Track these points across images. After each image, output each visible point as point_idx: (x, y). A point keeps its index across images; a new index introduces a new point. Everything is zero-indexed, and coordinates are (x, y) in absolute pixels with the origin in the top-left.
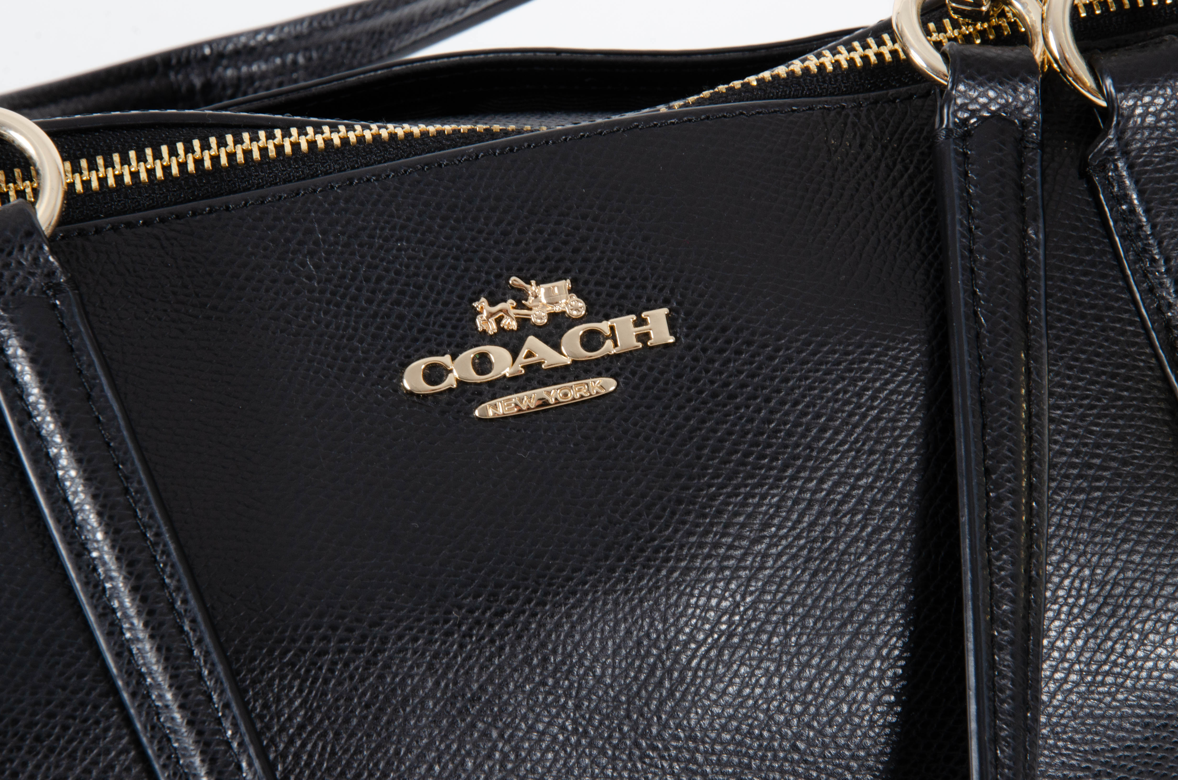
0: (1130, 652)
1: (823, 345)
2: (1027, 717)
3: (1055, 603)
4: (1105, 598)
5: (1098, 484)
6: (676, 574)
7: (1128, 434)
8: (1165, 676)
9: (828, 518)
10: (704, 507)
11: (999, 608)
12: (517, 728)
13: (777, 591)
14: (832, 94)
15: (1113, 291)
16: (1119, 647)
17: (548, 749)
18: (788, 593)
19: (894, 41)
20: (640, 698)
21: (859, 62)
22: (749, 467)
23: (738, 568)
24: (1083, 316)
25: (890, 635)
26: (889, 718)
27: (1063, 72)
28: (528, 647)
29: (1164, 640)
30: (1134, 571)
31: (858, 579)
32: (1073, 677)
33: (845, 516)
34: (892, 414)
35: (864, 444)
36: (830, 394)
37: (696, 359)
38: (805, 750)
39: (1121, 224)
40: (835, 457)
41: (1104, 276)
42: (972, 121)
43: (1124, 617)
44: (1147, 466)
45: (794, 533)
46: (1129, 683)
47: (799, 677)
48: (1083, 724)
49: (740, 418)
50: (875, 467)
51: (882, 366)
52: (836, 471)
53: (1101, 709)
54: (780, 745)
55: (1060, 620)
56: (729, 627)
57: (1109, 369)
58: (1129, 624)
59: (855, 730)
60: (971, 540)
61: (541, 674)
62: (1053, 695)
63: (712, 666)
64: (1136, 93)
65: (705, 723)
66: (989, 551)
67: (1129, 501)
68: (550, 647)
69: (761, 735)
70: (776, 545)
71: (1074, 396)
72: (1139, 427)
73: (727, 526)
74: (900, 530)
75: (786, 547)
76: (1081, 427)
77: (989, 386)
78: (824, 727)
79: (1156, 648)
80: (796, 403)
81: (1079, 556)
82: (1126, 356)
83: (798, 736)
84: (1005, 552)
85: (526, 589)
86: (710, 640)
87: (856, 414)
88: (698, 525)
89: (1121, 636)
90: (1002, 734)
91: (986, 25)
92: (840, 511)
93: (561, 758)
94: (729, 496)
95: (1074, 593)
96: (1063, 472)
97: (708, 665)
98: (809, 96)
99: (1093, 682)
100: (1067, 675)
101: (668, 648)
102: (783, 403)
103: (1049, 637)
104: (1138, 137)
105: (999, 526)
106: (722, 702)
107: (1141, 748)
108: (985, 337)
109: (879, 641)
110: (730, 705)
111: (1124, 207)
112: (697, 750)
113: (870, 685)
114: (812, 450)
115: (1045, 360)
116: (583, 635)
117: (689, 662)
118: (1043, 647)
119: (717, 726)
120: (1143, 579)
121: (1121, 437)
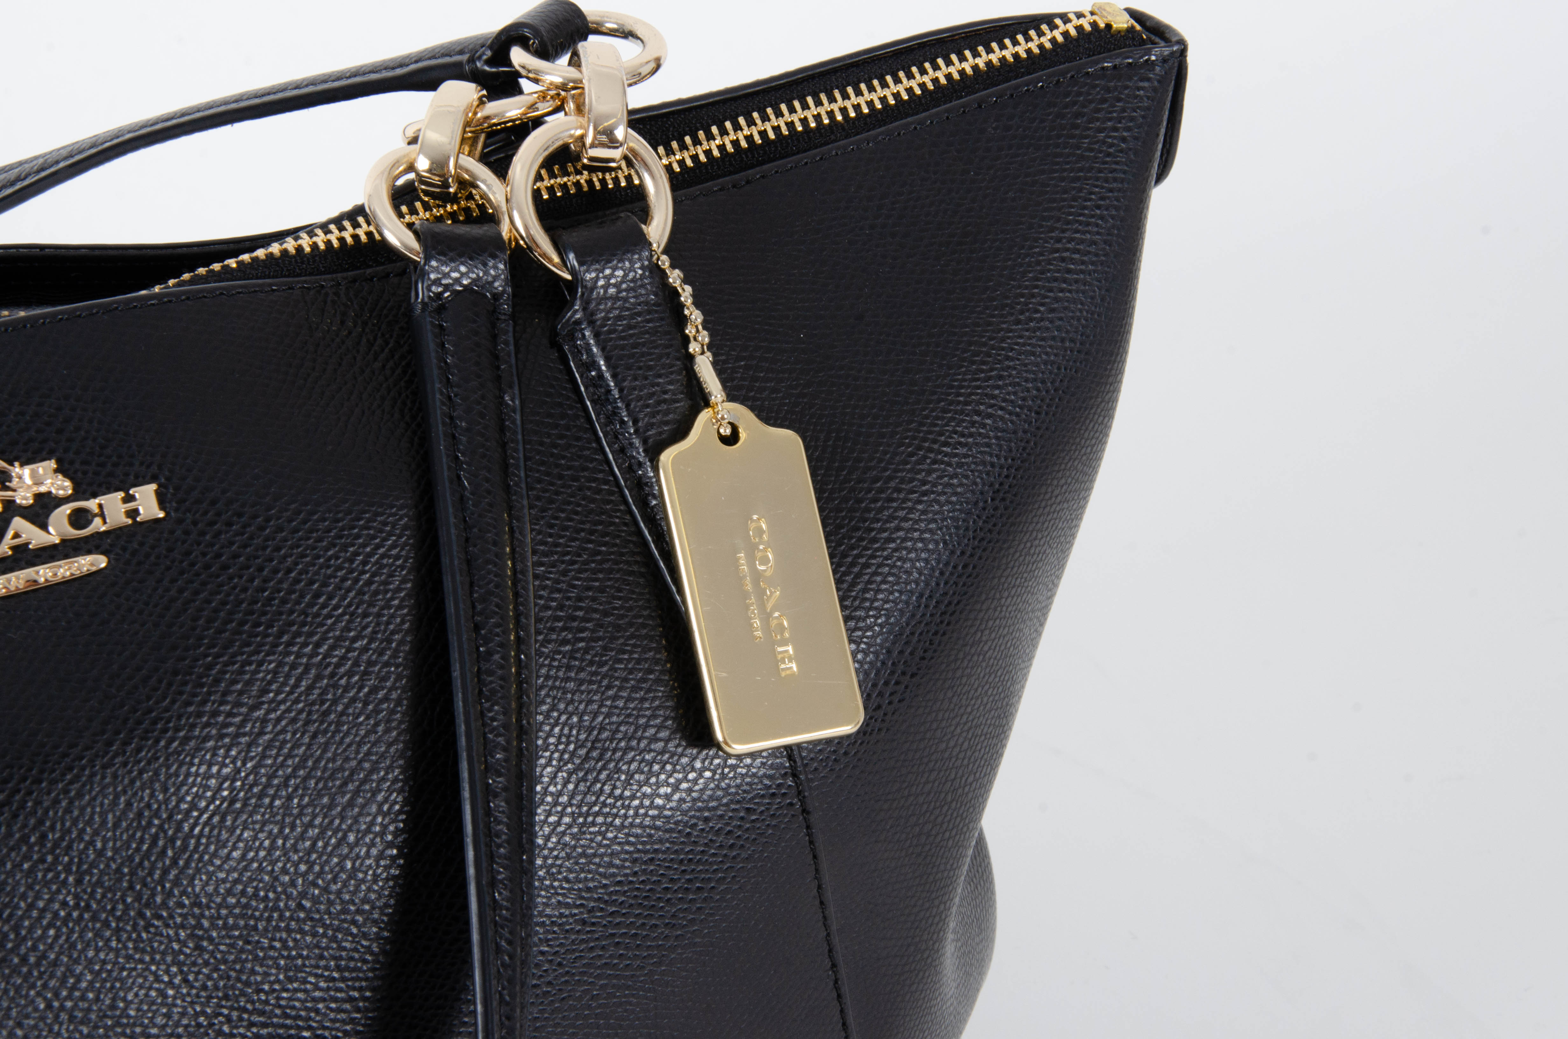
0: (618, 792)
1: (314, 513)
2: (522, 860)
3: (546, 750)
4: (593, 742)
5: (582, 635)
6: (175, 744)
7: (608, 586)
8: (651, 813)
9: (325, 681)
10: (200, 677)
11: (493, 757)
12: (17, 907)
13: (278, 755)
14: (311, 274)
15: (587, 453)
16: (607, 788)
17: (50, 925)
18: (289, 756)
19: (369, 224)
20: (143, 869)
21: (336, 244)
22: (244, 636)
23: (237, 735)
24: (561, 477)
25: (390, 791)
26: (392, 871)
27: (529, 248)
28: (25, 826)
29: (648, 779)
30: (618, 716)
31: (357, 739)
32: (566, 820)
33: (341, 678)
34: (383, 577)
35: (357, 608)
36: (322, 560)
37: (187, 533)
38: (311, 908)
39: (591, 389)
40: (329, 622)
41: (578, 439)
42: (446, 295)
43: (611, 760)
44: (627, 616)
45: (293, 697)
46: (618, 822)
47: (302, 837)
48: (577, 863)
49: (234, 588)
50: (370, 629)
51: (372, 532)
52: (331, 635)
53: (592, 848)
54: (286, 905)
55: (551, 766)
56: (231, 793)
57: (587, 526)
58: (616, 766)
59: (359, 885)
60: (463, 694)
61: (39, 851)
62: (547, 839)
63: (216, 832)
64: (597, 266)
65: (210, 889)
66: (481, 704)
67: (612, 650)
68: (48, 824)
69: (266, 896)
70: (275, 710)
71: (556, 553)
72: (617, 580)
73: (225, 694)
74: (396, 689)
75: (285, 712)
76: (563, 582)
77: (475, 546)
78: (329, 884)
79: (641, 787)
80: (289, 571)
81: (567, 705)
82: (602, 513)
83: (303, 895)
84: (497, 704)
85: (21, 768)
86: (212, 807)
87: (347, 579)
88: (195, 695)
89: (609, 778)
90: (499, 877)
91: (455, 207)
92: (336, 674)
93: (63, 934)
94: (226, 664)
95: (564, 740)
96: (548, 625)
97: (211, 831)
98: (288, 276)
99: (584, 824)
100: (560, 818)
101: (170, 817)
102: (276, 571)
103: (542, 783)
104: (602, 307)
105: (490, 679)
106: (226, 867)
107: (631, 882)
108: (469, 499)
109: (380, 798)
110: (235, 869)
111: (593, 373)
112: (202, 915)
113: (372, 840)
114: (307, 616)
115: (527, 518)
116: (82, 810)
117: (192, 829)
118: (536, 793)
119: (222, 891)
120: (627, 723)
121: (601, 590)
